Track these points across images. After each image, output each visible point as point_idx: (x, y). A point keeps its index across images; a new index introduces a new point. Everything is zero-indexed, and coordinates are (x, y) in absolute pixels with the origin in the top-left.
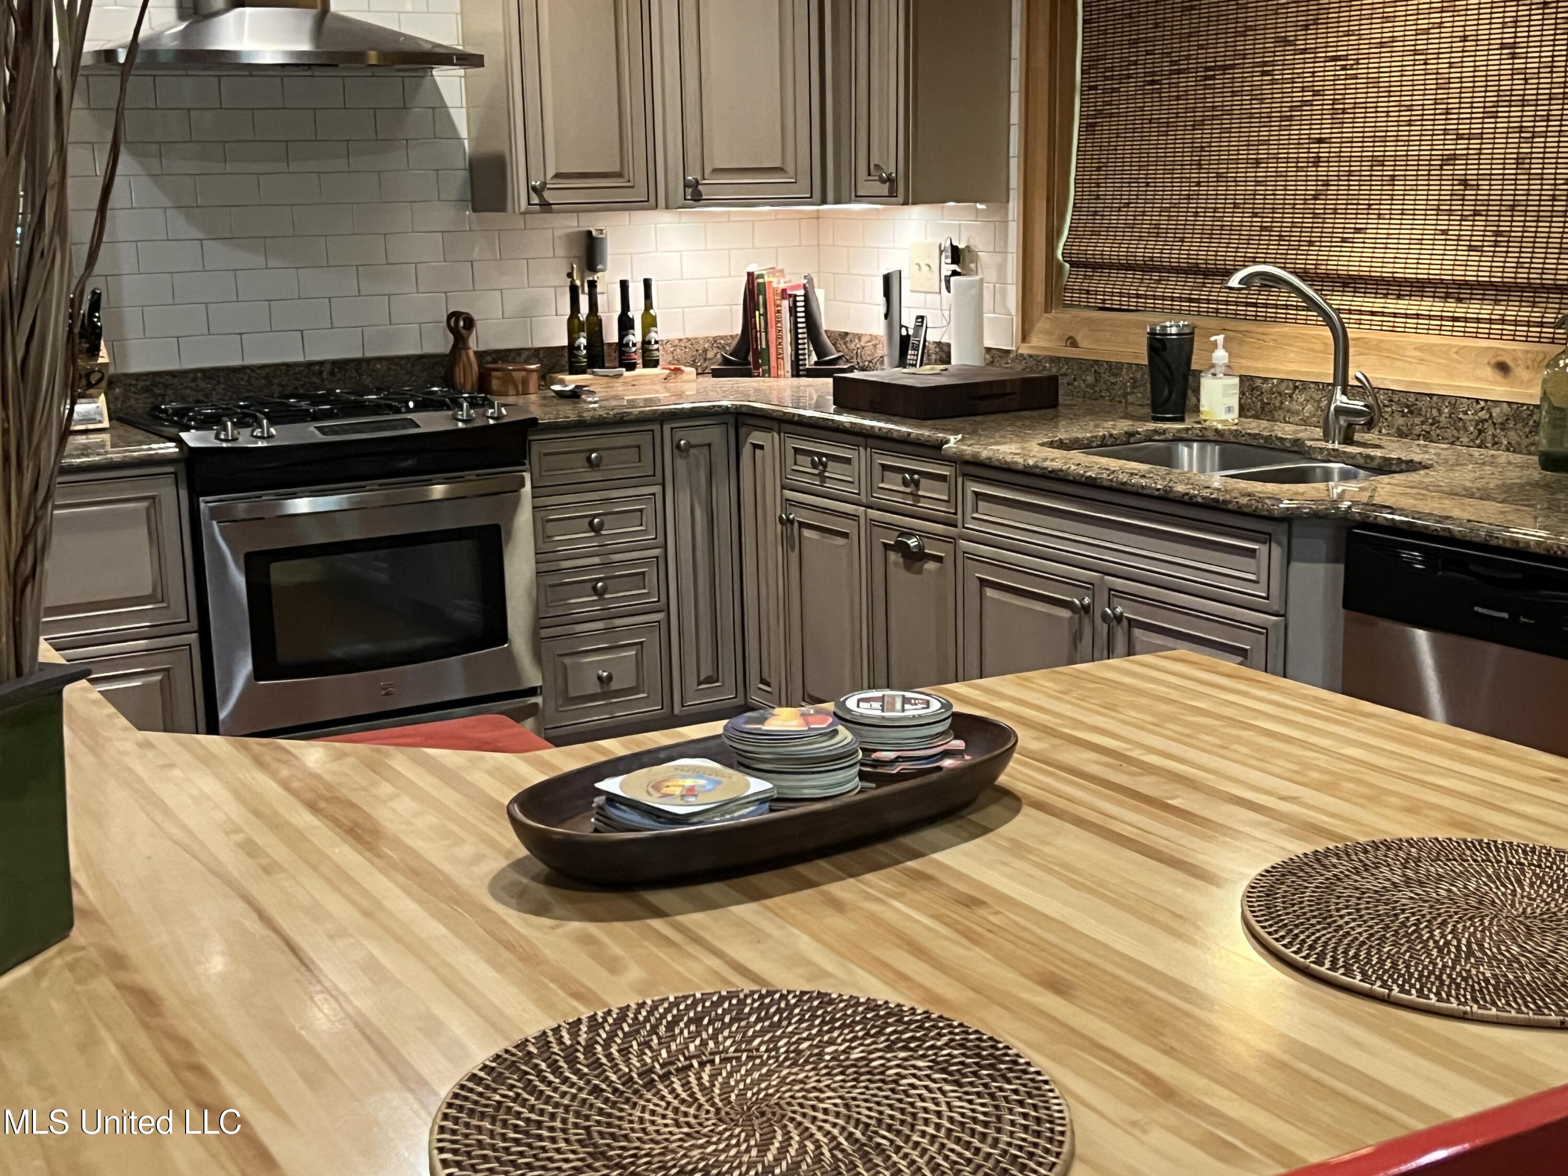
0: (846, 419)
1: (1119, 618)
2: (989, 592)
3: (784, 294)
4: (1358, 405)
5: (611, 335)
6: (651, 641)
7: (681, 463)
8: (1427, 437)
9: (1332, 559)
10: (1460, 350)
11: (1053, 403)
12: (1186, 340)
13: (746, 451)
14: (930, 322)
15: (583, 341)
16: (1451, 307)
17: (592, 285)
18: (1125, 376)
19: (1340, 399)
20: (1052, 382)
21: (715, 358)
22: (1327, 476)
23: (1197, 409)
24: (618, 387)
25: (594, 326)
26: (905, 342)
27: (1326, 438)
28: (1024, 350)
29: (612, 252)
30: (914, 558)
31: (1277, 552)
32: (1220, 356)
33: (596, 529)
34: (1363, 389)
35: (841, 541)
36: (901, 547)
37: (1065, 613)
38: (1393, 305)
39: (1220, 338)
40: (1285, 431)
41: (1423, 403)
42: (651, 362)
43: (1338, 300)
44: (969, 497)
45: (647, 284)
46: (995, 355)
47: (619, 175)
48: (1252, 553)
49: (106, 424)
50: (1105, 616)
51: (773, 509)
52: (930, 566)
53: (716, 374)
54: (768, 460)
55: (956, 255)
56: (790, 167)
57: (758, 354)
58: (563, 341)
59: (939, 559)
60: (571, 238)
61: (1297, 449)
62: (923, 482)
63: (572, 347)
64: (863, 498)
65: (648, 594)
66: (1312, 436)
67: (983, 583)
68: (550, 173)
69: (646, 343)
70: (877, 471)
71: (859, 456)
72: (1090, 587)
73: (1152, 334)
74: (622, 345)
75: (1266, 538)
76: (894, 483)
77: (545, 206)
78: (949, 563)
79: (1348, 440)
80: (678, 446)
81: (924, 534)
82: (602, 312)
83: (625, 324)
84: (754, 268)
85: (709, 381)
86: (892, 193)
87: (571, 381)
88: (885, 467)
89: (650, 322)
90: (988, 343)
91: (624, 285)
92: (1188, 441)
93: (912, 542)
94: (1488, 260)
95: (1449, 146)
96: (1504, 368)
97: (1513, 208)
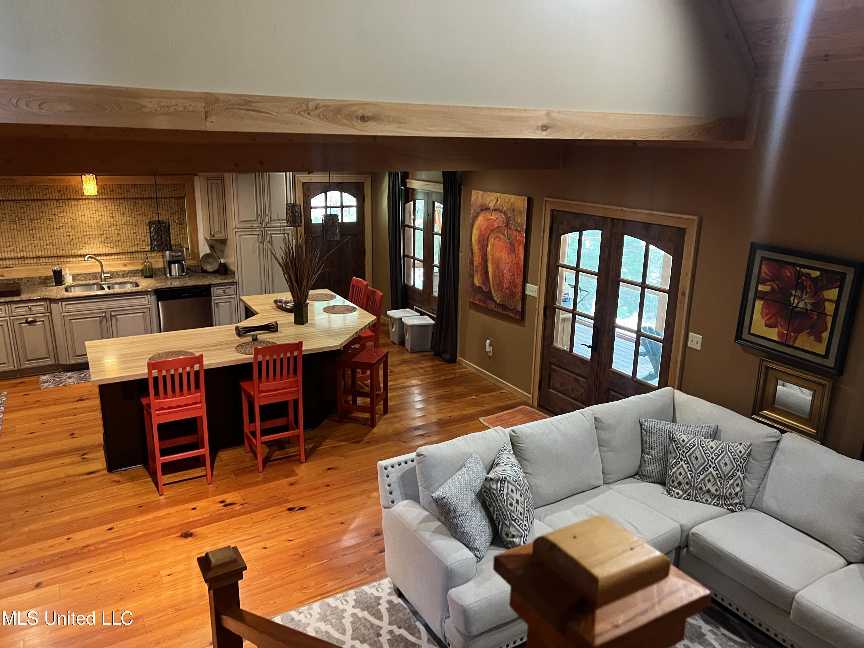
1: (113, 315)
2: (73, 321)
12: (61, 269)
19: (105, 275)
23: (65, 282)
30: (32, 323)
32: (67, 272)
37: (98, 318)
39: (69, 268)
44: (63, 305)
48: (144, 297)
52: (39, 323)
59: (42, 321)
62: (33, 307)
64: (8, 315)
67: (70, 320)
70: (13, 308)
71: (5, 307)
73: (53, 270)
75: (147, 294)
76: (21, 310)
88: (16, 307)
93: (31, 320)
94: (115, 250)
95: (102, 232)
96: (125, 265)
97: (118, 241)
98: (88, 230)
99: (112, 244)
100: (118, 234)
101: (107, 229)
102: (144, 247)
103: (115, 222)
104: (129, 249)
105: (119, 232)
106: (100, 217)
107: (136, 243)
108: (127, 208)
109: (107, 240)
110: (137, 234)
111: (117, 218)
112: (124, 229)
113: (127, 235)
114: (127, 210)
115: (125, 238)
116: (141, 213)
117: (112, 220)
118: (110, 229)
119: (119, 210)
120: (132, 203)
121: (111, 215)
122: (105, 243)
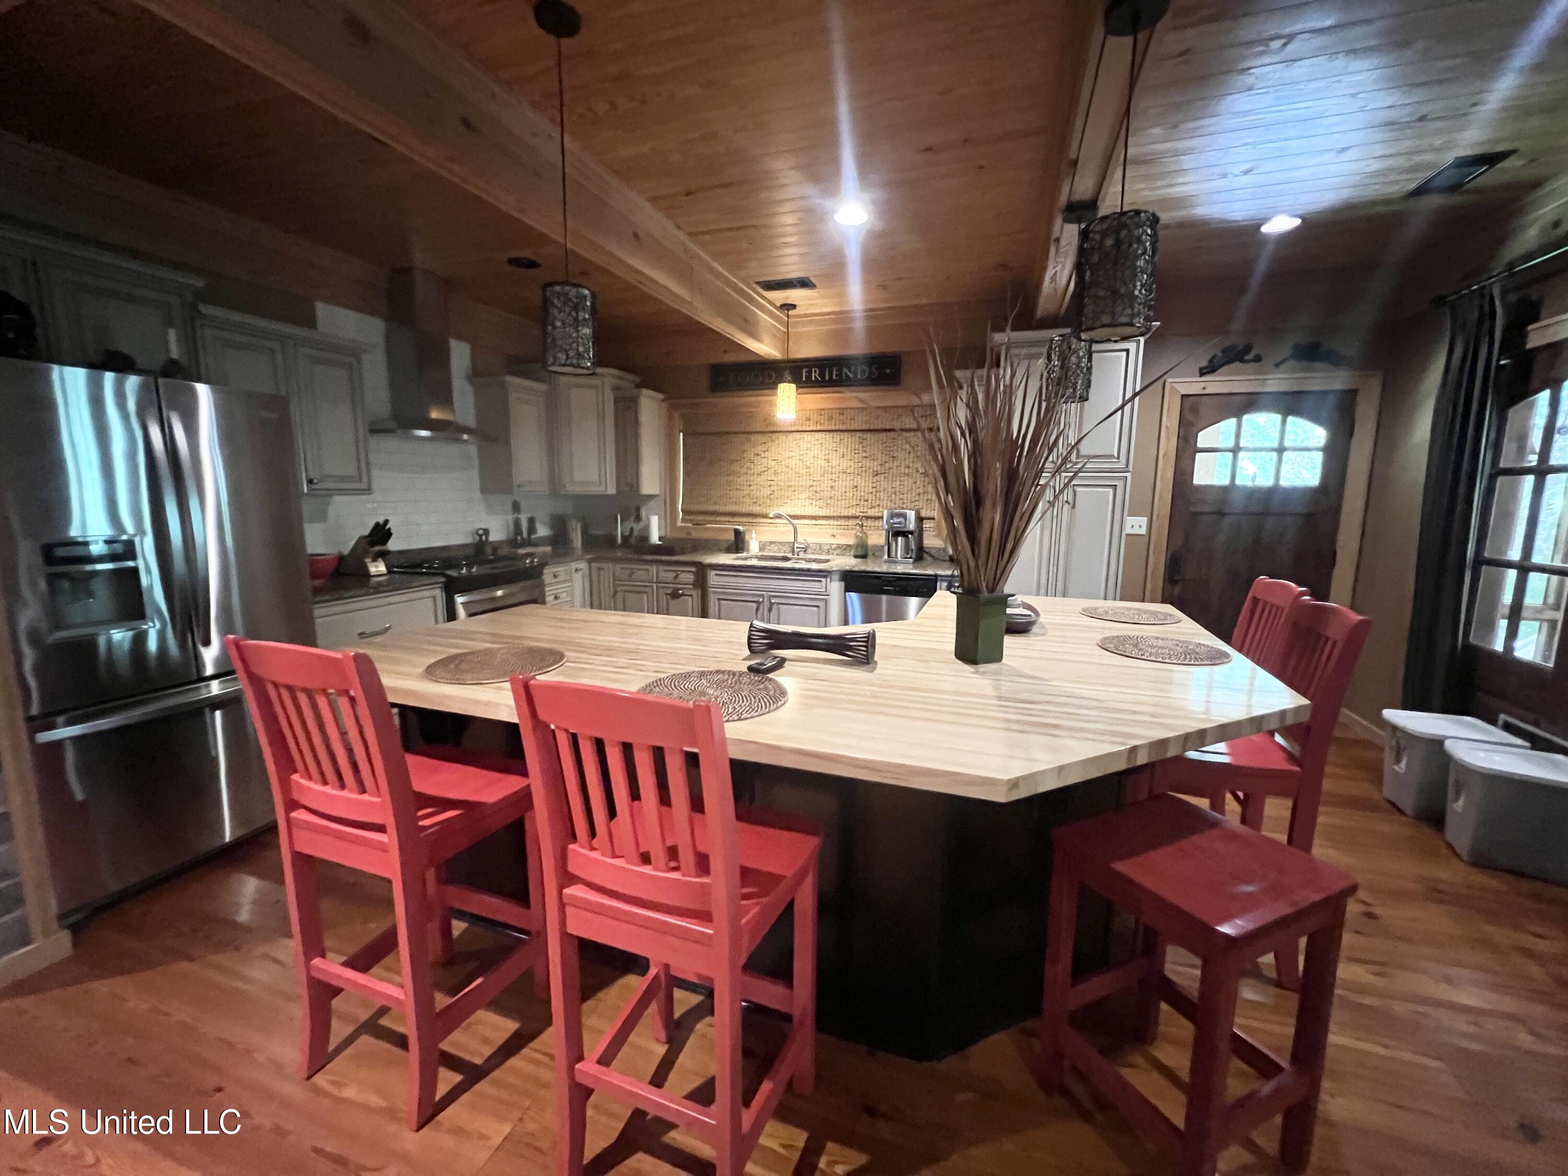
0: (648, 557)
1: (774, 603)
2: (722, 602)
4: (803, 546)
9: (840, 581)
12: (743, 532)
19: (797, 545)
23: (749, 550)
30: (678, 596)
31: (828, 580)
32: (754, 535)
34: (802, 542)
35: (642, 595)
36: (674, 594)
37: (753, 604)
38: (806, 522)
39: (753, 531)
44: (713, 575)
48: (820, 581)
49: (385, 571)
51: (609, 588)
52: (685, 598)
54: (606, 572)
59: (690, 596)
62: (682, 573)
64: (654, 580)
67: (719, 599)
70: (661, 572)
71: (653, 568)
76: (669, 575)
78: (695, 596)
81: (684, 589)
88: (664, 570)
93: (681, 591)
94: (824, 511)
95: (811, 483)
96: (834, 536)
97: (831, 498)
98: (793, 479)
99: (821, 501)
100: (832, 487)
101: (819, 479)
102: (865, 510)
103: (830, 468)
104: (843, 511)
105: (833, 484)
106: (812, 459)
107: (855, 503)
108: (849, 446)
109: (816, 494)
110: (859, 489)
111: (834, 461)
112: (841, 478)
113: (844, 490)
114: (849, 449)
115: (840, 494)
116: (868, 455)
117: (827, 464)
118: (823, 478)
119: (838, 449)
120: (857, 438)
121: (827, 458)
122: (813, 499)
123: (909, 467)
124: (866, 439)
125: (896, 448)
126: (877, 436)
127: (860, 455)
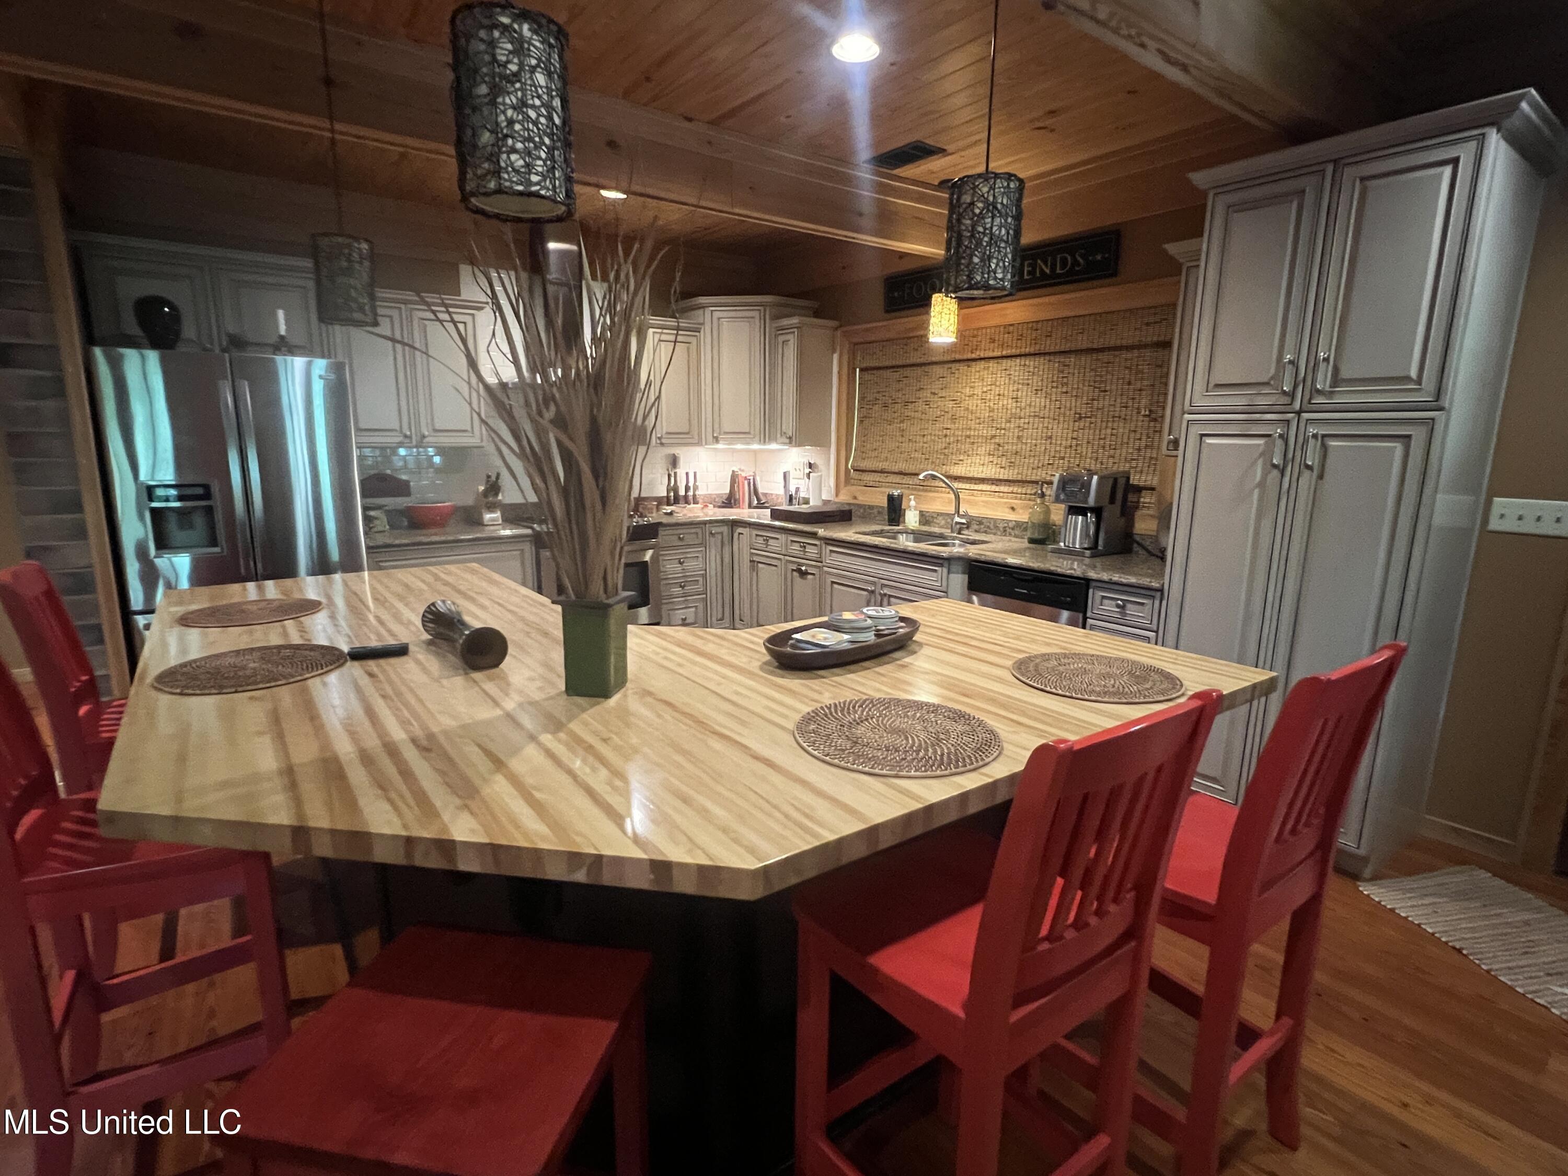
0: (777, 523)
1: (885, 595)
2: (836, 586)
3: (746, 478)
4: (964, 521)
5: (682, 492)
6: (701, 606)
7: (712, 540)
8: (986, 532)
9: (964, 573)
10: (997, 503)
11: (850, 519)
12: (900, 497)
13: (736, 535)
14: (801, 489)
15: (672, 494)
16: (994, 488)
17: (675, 473)
18: (875, 511)
19: (957, 519)
20: (850, 512)
21: (719, 501)
22: (954, 545)
23: (904, 522)
24: (685, 511)
25: (675, 489)
26: (791, 496)
27: (952, 532)
28: (837, 500)
29: (682, 462)
30: (803, 574)
31: (945, 570)
32: (913, 503)
33: (681, 563)
34: (965, 516)
35: (774, 568)
36: (799, 571)
37: (865, 593)
38: (973, 487)
39: (912, 497)
40: (937, 530)
41: (984, 521)
42: (696, 502)
43: (956, 485)
44: (828, 551)
45: (695, 473)
46: (826, 502)
47: (688, 433)
48: (935, 571)
49: (500, 522)
50: (880, 594)
51: (746, 558)
52: (810, 577)
53: (720, 507)
54: (745, 539)
55: (810, 466)
56: (752, 432)
57: (735, 500)
58: (665, 494)
59: (813, 574)
60: (668, 456)
61: (942, 536)
62: (807, 546)
63: (668, 497)
64: (783, 552)
65: (699, 587)
66: (947, 532)
67: (833, 582)
68: (664, 432)
69: (694, 496)
70: (789, 542)
71: (782, 537)
72: (874, 583)
73: (889, 495)
74: (686, 497)
75: (941, 565)
76: (796, 547)
77: (662, 444)
78: (817, 576)
79: (959, 533)
80: (711, 533)
81: (807, 565)
82: (678, 484)
83: (687, 488)
84: (736, 469)
85: (717, 510)
86: (790, 443)
87: (669, 509)
88: (792, 541)
89: (696, 488)
90: (824, 498)
91: (687, 474)
92: (901, 533)
93: (803, 568)
95: (994, 432)
96: (1013, 509)
97: (1016, 454)
98: (973, 426)
99: (1004, 459)
101: (1003, 426)
103: (1018, 410)
105: (1021, 433)
106: (997, 398)
108: (1045, 376)
109: (999, 449)
110: (1053, 441)
111: (1024, 400)
112: (1031, 425)
113: (1034, 442)
114: (1045, 381)
115: (1029, 448)
116: (1069, 389)
117: (1014, 405)
118: (1008, 425)
119: (1031, 381)
121: (1015, 395)
122: (993, 455)
123: (1126, 407)
124: (1068, 366)
125: (1109, 377)
126: (1084, 360)
127: (1059, 390)
